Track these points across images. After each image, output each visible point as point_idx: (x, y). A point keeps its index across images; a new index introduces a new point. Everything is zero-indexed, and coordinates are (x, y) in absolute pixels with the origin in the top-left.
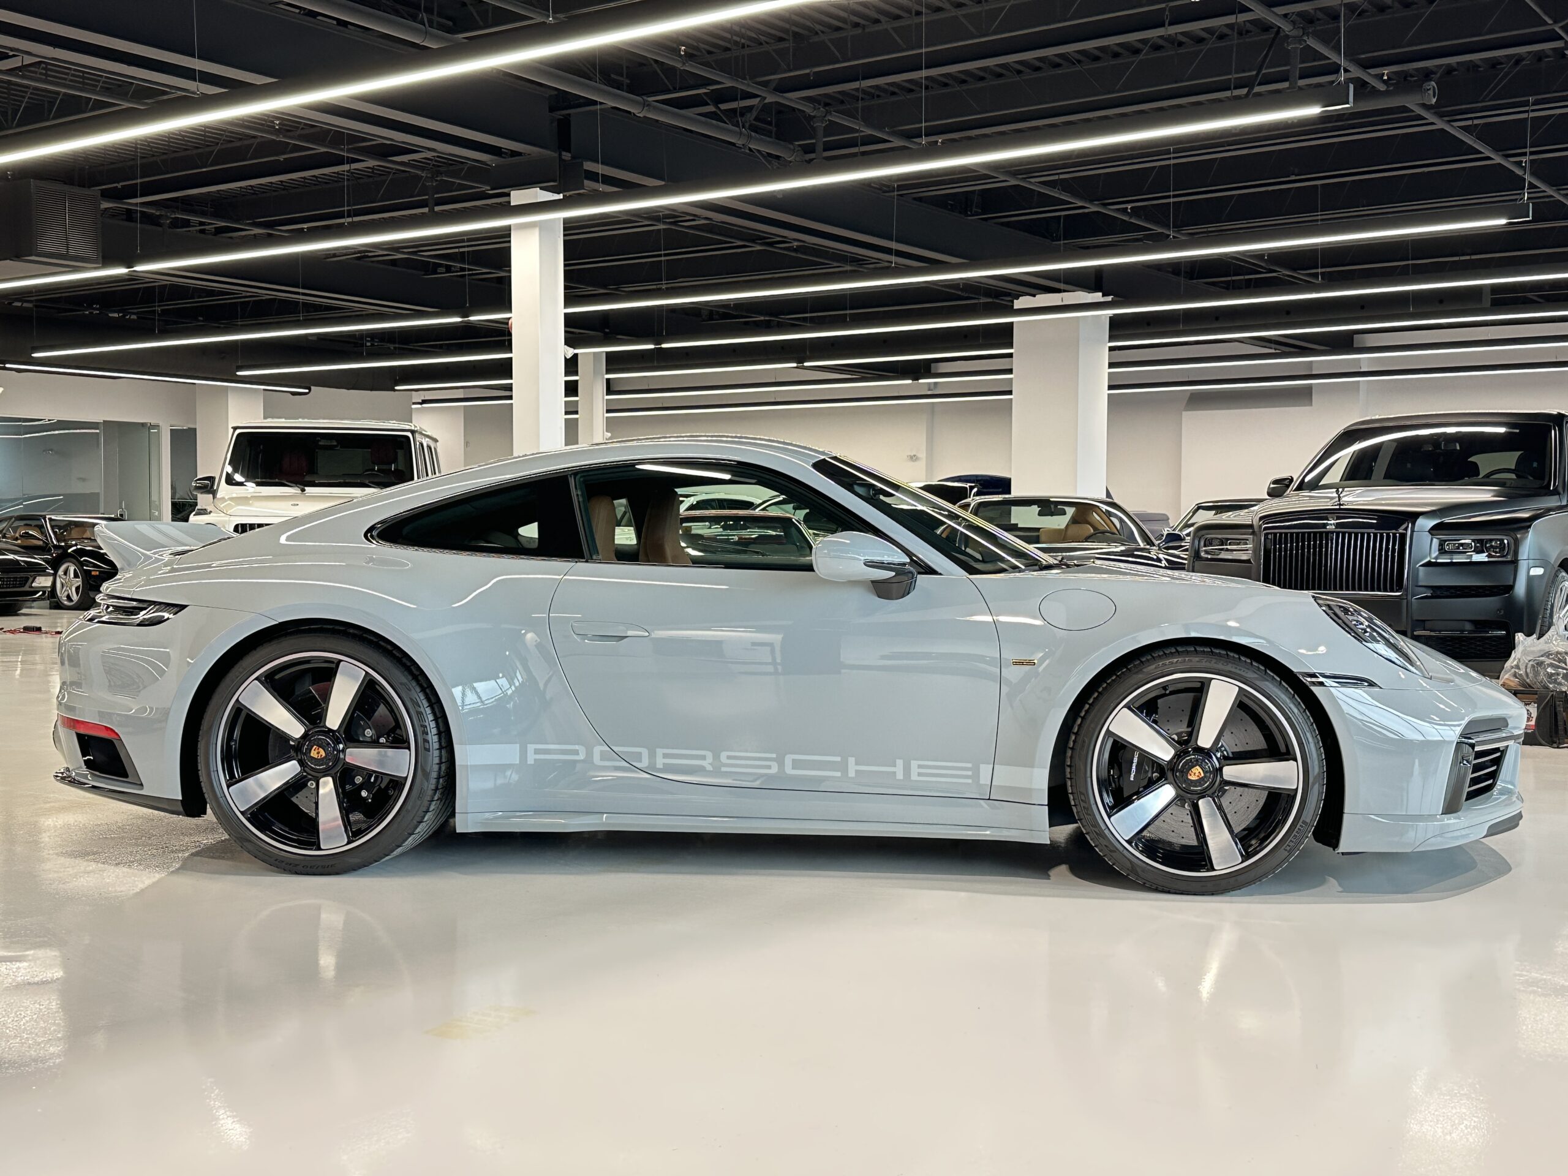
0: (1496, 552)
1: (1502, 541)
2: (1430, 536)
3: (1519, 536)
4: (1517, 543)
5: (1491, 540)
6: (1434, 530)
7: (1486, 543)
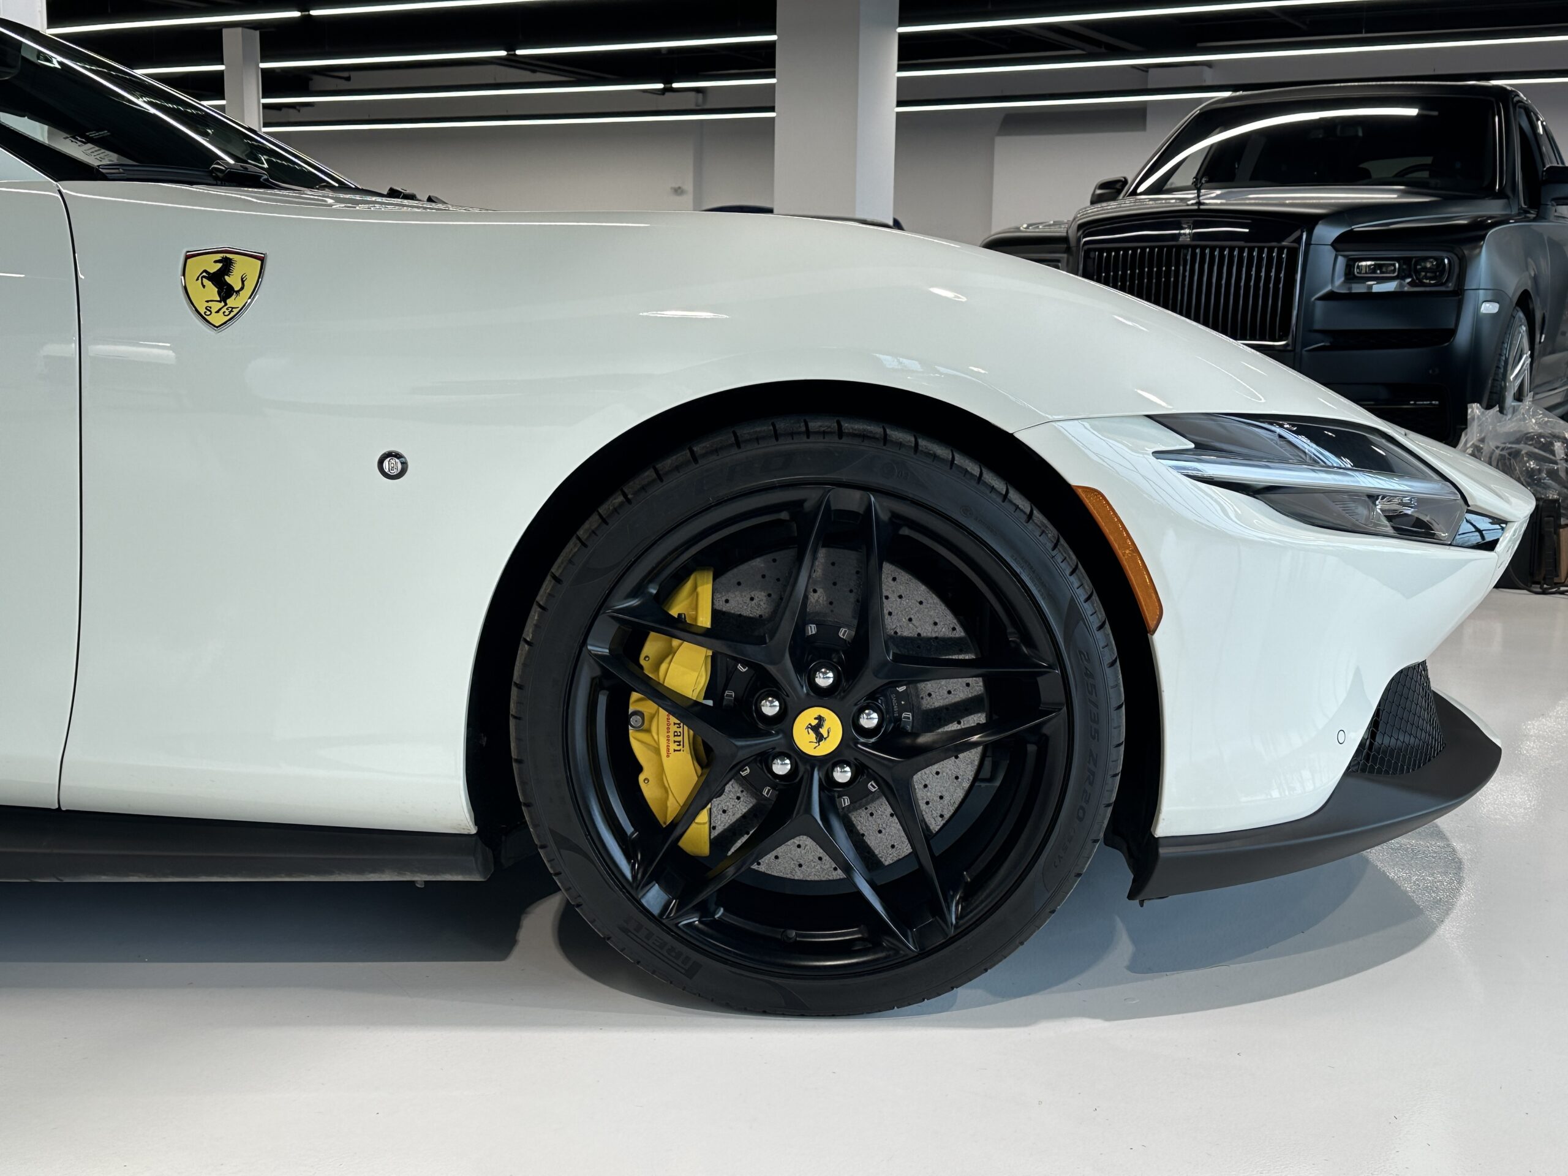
0: (1431, 279)
1: (1440, 261)
2: (1334, 253)
3: (1466, 252)
4: (1463, 266)
5: (1426, 259)
6: (1339, 244)
7: (1416, 264)
